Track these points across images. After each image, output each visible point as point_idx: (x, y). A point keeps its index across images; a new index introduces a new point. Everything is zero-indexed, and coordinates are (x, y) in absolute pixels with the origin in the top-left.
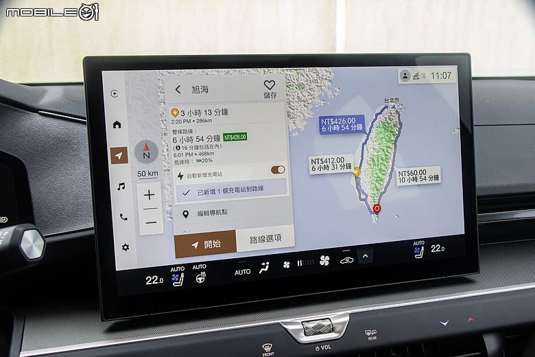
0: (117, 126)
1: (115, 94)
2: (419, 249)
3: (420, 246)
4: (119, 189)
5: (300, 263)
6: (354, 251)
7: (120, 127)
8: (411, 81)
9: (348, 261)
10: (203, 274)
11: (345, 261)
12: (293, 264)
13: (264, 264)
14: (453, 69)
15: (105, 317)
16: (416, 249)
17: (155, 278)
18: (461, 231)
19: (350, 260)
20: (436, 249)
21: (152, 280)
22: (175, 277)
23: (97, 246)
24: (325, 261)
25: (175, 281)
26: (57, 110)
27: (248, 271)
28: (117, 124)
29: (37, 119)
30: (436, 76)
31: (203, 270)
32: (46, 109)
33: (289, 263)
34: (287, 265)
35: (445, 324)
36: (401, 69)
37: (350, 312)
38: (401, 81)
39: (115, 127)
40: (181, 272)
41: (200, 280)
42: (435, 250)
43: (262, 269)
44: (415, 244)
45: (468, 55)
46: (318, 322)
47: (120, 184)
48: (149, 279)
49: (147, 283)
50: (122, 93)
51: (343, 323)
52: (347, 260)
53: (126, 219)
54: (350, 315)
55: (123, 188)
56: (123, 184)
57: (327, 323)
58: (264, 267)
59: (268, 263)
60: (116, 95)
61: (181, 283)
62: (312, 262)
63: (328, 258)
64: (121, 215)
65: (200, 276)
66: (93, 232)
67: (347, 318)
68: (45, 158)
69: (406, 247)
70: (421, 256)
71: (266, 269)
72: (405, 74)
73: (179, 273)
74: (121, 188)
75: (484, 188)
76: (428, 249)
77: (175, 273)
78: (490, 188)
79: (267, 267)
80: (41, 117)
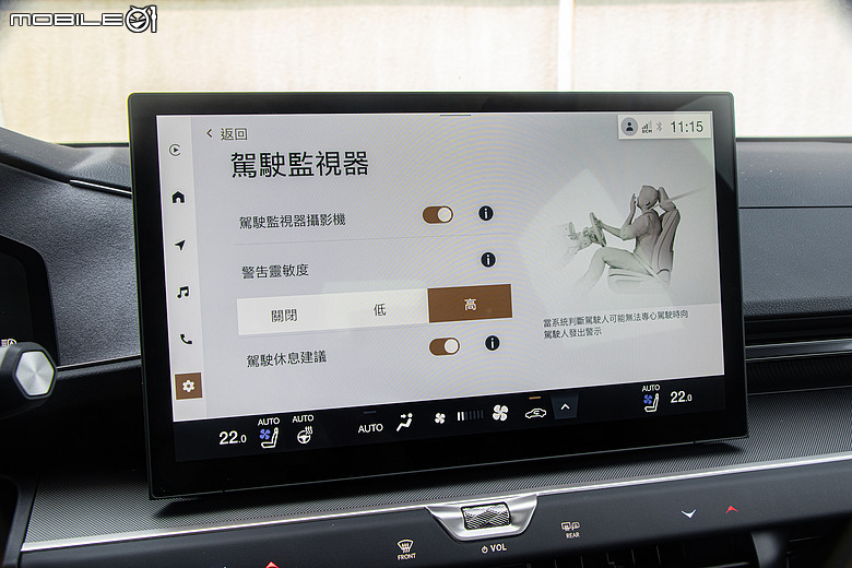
0: (178, 199)
1: (176, 150)
2: (651, 397)
3: (653, 393)
4: (179, 296)
5: (461, 416)
6: (547, 398)
7: (182, 201)
8: (639, 135)
9: (537, 415)
10: (309, 429)
11: (532, 414)
12: (451, 418)
13: (403, 416)
14: (706, 118)
15: (156, 494)
16: (646, 396)
17: (233, 434)
18: (718, 369)
19: (541, 413)
20: (678, 397)
21: (228, 438)
22: (264, 434)
23: (144, 383)
24: (500, 413)
25: (264, 440)
26: (98, 179)
27: (380, 427)
28: (178, 196)
29: (67, 192)
30: (678, 127)
31: (308, 424)
32: (82, 176)
33: (443, 416)
34: (440, 418)
35: (690, 515)
36: (622, 116)
37: (538, 493)
38: (622, 135)
39: (174, 201)
40: (274, 426)
41: (304, 438)
42: (678, 399)
43: (402, 425)
44: (644, 388)
45: (730, 96)
46: (486, 508)
47: (182, 289)
48: (224, 435)
49: (221, 443)
50: (186, 150)
51: (528, 511)
52: (536, 412)
53: (190, 342)
54: (539, 498)
55: (187, 295)
56: (187, 288)
57: (501, 510)
58: (405, 421)
59: (410, 415)
60: (177, 153)
61: (273, 444)
62: (480, 414)
63: (505, 409)
64: (183, 336)
65: (304, 434)
66: (139, 362)
67: (533, 504)
68: (77, 252)
69: (629, 394)
70: (653, 409)
71: (407, 425)
72: (629, 124)
73: (271, 427)
74: (183, 295)
75: (756, 304)
76: (665, 398)
77: (265, 427)
78: (766, 304)
79: (409, 421)
80: (73, 190)
